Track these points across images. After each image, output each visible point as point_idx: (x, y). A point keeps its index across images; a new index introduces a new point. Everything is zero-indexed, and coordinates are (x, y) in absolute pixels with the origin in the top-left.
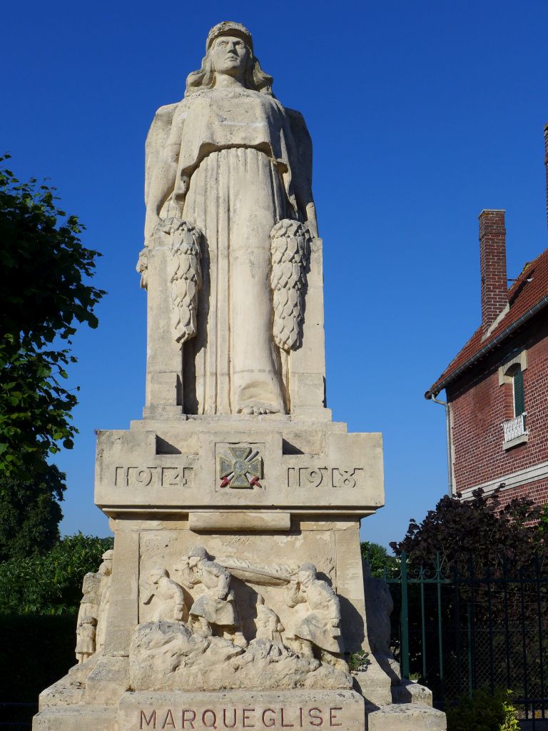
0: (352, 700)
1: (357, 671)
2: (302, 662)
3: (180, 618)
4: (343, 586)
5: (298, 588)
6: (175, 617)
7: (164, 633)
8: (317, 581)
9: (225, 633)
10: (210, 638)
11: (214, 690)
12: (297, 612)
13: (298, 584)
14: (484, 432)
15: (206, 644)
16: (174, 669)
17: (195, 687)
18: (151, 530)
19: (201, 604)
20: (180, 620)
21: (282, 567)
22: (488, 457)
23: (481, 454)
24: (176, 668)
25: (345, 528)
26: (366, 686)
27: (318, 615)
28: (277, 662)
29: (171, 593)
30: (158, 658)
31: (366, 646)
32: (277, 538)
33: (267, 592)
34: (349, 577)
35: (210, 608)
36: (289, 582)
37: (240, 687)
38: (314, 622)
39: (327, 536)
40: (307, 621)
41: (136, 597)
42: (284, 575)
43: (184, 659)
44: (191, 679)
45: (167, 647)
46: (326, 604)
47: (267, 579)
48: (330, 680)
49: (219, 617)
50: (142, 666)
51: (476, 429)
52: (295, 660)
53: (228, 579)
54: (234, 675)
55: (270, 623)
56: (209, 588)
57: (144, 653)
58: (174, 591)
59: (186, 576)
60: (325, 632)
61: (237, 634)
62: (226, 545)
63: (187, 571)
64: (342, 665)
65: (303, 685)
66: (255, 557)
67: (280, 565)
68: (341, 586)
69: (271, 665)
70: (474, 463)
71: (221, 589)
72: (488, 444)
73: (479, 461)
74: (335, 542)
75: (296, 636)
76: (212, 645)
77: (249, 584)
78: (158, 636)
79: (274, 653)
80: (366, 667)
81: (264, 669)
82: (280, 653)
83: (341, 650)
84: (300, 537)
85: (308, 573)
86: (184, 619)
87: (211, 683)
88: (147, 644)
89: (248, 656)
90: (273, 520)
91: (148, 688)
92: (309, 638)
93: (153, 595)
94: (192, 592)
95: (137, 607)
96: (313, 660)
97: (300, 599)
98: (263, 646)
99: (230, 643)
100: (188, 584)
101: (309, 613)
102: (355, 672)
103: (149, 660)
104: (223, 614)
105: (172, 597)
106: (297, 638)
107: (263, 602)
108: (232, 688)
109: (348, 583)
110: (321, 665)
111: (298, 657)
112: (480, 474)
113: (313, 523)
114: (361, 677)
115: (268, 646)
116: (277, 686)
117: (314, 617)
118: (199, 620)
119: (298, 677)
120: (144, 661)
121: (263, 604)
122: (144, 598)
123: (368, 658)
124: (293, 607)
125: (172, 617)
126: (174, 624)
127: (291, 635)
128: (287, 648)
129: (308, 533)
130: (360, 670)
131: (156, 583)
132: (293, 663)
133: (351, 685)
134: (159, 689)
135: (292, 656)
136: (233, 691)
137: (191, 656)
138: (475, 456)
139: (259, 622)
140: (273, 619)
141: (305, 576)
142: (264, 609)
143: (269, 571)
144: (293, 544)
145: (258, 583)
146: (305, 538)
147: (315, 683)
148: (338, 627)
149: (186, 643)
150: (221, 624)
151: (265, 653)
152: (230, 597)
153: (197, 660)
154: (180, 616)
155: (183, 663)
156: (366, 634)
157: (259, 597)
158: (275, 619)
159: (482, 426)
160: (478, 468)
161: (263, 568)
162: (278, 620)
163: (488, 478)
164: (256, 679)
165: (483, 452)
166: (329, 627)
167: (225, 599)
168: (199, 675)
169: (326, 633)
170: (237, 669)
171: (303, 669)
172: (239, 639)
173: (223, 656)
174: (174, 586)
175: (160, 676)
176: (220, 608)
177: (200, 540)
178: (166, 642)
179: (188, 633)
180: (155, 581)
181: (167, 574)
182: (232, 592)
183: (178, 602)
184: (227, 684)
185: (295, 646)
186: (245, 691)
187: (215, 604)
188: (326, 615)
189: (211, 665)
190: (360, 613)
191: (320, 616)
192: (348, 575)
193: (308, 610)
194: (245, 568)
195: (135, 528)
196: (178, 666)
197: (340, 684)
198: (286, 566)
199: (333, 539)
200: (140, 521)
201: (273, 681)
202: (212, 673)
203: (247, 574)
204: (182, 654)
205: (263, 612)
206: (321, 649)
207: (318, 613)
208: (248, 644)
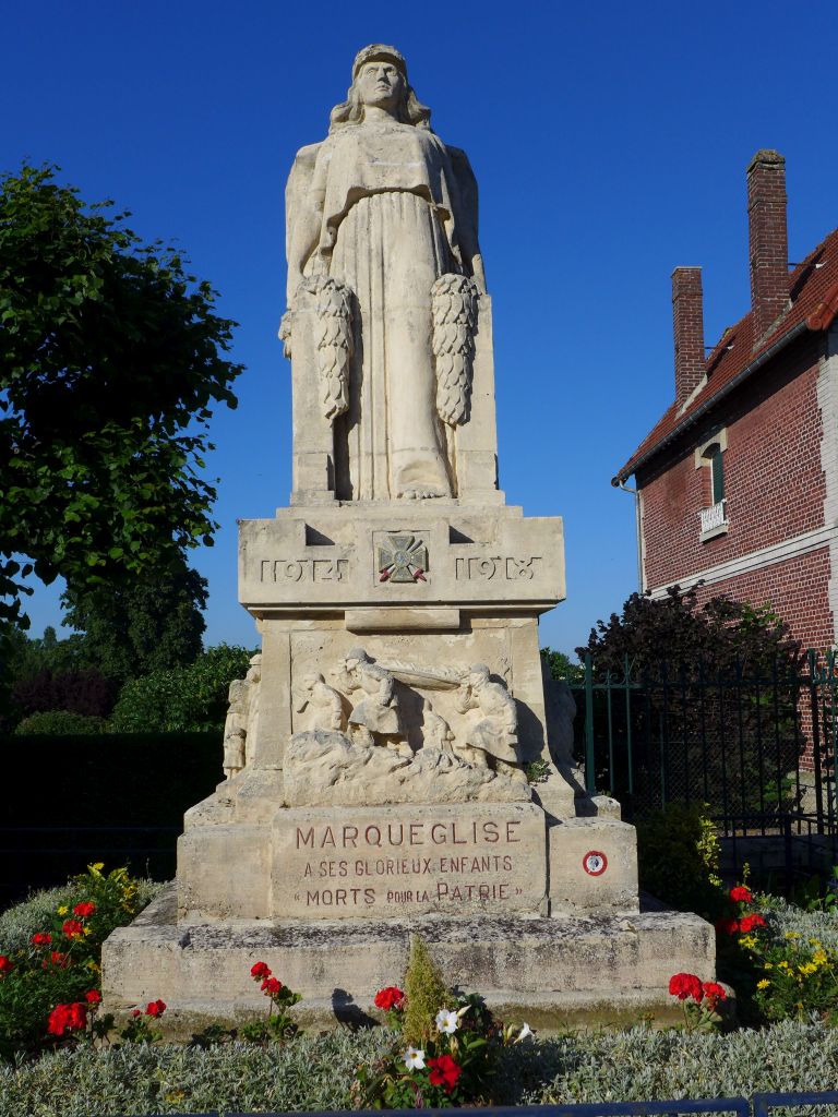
0: (532, 814)
1: (537, 781)
2: (475, 774)
3: (338, 727)
4: (521, 688)
5: (470, 692)
6: (333, 725)
7: (321, 743)
8: (490, 684)
9: (389, 742)
10: (372, 748)
11: (378, 805)
12: (469, 718)
13: (470, 687)
14: (678, 522)
15: (367, 756)
16: (333, 783)
17: (357, 802)
18: (303, 630)
19: (361, 711)
20: (337, 729)
21: (451, 670)
23: (675, 547)
25: (521, 625)
26: (546, 798)
27: (492, 722)
28: (447, 773)
30: (315, 771)
31: (546, 754)
32: (446, 638)
34: (527, 679)
35: (372, 716)
36: (459, 685)
37: (406, 801)
38: (487, 729)
39: (501, 634)
40: (480, 728)
41: (289, 705)
42: (453, 678)
43: (343, 772)
44: (352, 793)
45: (324, 759)
46: (501, 708)
47: (434, 683)
48: (506, 792)
49: (381, 725)
50: (297, 779)
51: (670, 520)
52: (467, 771)
53: (391, 684)
54: (400, 788)
55: (439, 731)
56: (369, 693)
57: (300, 766)
58: (331, 697)
59: (344, 681)
60: (500, 739)
61: (402, 743)
63: (345, 675)
64: (519, 776)
65: (477, 798)
66: (421, 658)
67: (448, 667)
68: (518, 689)
69: (441, 777)
70: (667, 558)
71: (383, 695)
74: (510, 640)
75: (468, 744)
76: (374, 756)
77: (414, 689)
78: (314, 747)
79: (444, 764)
80: (547, 778)
81: (433, 782)
82: (451, 764)
83: (518, 759)
84: (471, 636)
85: (480, 675)
86: (343, 728)
87: (375, 797)
88: (302, 755)
89: (414, 767)
90: (440, 617)
91: (304, 804)
92: (482, 746)
93: (307, 703)
95: (290, 716)
97: (472, 704)
98: (431, 756)
100: (345, 689)
101: (482, 719)
102: (534, 783)
103: (305, 774)
104: (385, 722)
105: (328, 704)
106: (469, 746)
107: (430, 708)
108: (398, 803)
109: (525, 686)
110: (496, 776)
111: (470, 767)
113: (486, 620)
114: (541, 788)
116: (447, 799)
117: (488, 724)
118: (359, 729)
119: (471, 789)
120: (299, 774)
121: (431, 710)
123: (549, 767)
124: (463, 713)
125: (329, 725)
127: (463, 744)
129: (479, 631)
130: (539, 781)
131: (310, 689)
132: (465, 774)
133: (530, 797)
134: (316, 805)
135: (464, 766)
136: (399, 805)
137: (351, 768)
138: (668, 550)
139: (426, 730)
140: (442, 726)
141: (476, 678)
142: (431, 715)
143: (437, 674)
145: (424, 687)
146: (477, 637)
147: (490, 795)
148: (514, 733)
149: (346, 754)
150: (383, 733)
151: (434, 764)
152: (393, 703)
153: (357, 772)
154: (338, 724)
155: (343, 776)
156: (546, 741)
157: (426, 703)
158: (445, 726)
159: (676, 516)
161: (430, 671)
162: (448, 728)
163: (683, 574)
164: (424, 792)
166: (504, 734)
167: (388, 705)
168: (361, 789)
169: (502, 741)
170: (402, 782)
171: (476, 780)
172: (405, 748)
173: (387, 768)
174: (331, 692)
175: (318, 790)
176: (383, 715)
178: (324, 754)
179: (348, 743)
180: (309, 686)
181: (323, 679)
182: (396, 697)
183: (335, 709)
184: (391, 798)
185: (467, 755)
186: (412, 805)
187: (376, 711)
188: (501, 721)
189: (373, 778)
190: (540, 719)
191: (494, 722)
192: (525, 677)
193: (481, 715)
194: (410, 671)
195: (286, 629)
196: (337, 779)
197: (518, 796)
198: (455, 668)
199: (508, 638)
200: (290, 621)
201: (443, 794)
202: (375, 787)
203: (412, 677)
204: (341, 767)
205: (431, 719)
206: (496, 758)
207: (492, 719)
208: (415, 754)
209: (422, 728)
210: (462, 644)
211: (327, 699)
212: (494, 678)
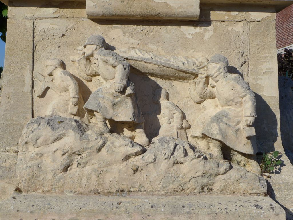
0: (271, 213)
1: (270, 173)
2: (210, 165)
3: (75, 113)
4: (256, 81)
5: (207, 83)
6: (70, 111)
7: (53, 129)
8: (229, 75)
9: (125, 129)
10: (107, 135)
11: (110, 193)
12: (204, 108)
13: (207, 78)
14: (287, 21)
15: (101, 143)
16: (66, 169)
17: (89, 190)
18: (46, 18)
19: (96, 98)
20: (74, 115)
21: (189, 60)
22: (288, 33)
23: (284, 32)
24: (67, 168)
25: (259, 19)
26: (279, 190)
27: (230, 113)
28: (182, 163)
29: (66, 85)
30: (47, 157)
31: (278, 146)
32: (185, 29)
33: (172, 87)
34: (262, 72)
35: (106, 103)
36: (196, 76)
37: (140, 191)
38: (225, 120)
39: (239, 27)
40: (217, 119)
41: (30, 90)
42: (191, 68)
43: (76, 158)
44: (84, 180)
45: (57, 145)
46: (240, 100)
47: (172, 72)
48: (242, 184)
49: (116, 112)
50: (29, 165)
51: (282, 20)
52: (203, 162)
53: (127, 70)
54: (133, 177)
55: (175, 120)
56: (106, 80)
57: (33, 150)
58: (68, 83)
59: (83, 67)
60: (237, 131)
61: (138, 131)
62: (129, 36)
63: (83, 62)
64: (253, 166)
65: (211, 190)
66: (160, 49)
67: (186, 58)
68: (254, 82)
69: (175, 167)
70: (280, 37)
71: (119, 81)
72: (288, 27)
73: (283, 35)
74: (248, 33)
75: (203, 134)
76: (108, 143)
77: (152, 78)
78: (46, 132)
79: (179, 154)
80: (280, 169)
81: (167, 171)
82: (186, 154)
83: (254, 151)
84: (209, 28)
85: (219, 65)
87: (107, 186)
88: (34, 141)
89: (148, 156)
90: (181, 7)
91: (36, 190)
92: (218, 137)
93: (48, 88)
94: (90, 85)
95: (30, 100)
96: (222, 161)
97: (208, 95)
98: (166, 145)
99: (128, 141)
100: (85, 76)
101: (219, 110)
102: (268, 174)
103: (37, 159)
104: (120, 110)
105: (66, 90)
106: (204, 136)
107: (167, 97)
108: (131, 192)
109: (261, 79)
110: (231, 167)
111: (205, 158)
112: (283, 42)
113: (225, 13)
115: (172, 145)
116: (181, 190)
117: (225, 115)
118: (94, 115)
119: (205, 181)
120: (32, 159)
121: (168, 99)
122: (38, 90)
123: (282, 159)
124: (200, 103)
125: (66, 111)
126: (66, 119)
127: (198, 134)
128: (193, 148)
129: (218, 23)
130: (272, 173)
131: (51, 75)
132: (200, 166)
133: (265, 190)
134: (48, 191)
135: (199, 157)
136: (131, 194)
137: (84, 155)
138: (281, 33)
139: (163, 118)
140: (177, 115)
141: (214, 68)
142: (168, 104)
143: (175, 64)
144: (201, 35)
145: (162, 77)
146: (215, 30)
147: (225, 187)
148: (252, 126)
149: (79, 141)
150: (118, 120)
151: (168, 154)
152: (129, 91)
153: (90, 160)
154: (75, 110)
155: (75, 163)
156: (279, 132)
157: (163, 92)
158: (181, 115)
159: (286, 18)
160: (282, 39)
161: (169, 60)
162: (184, 117)
163: (287, 44)
164: (158, 182)
165: (286, 31)
166: (242, 125)
167: (123, 92)
168: (93, 177)
169: (239, 132)
170: (136, 171)
171: (212, 172)
172: (140, 137)
173: (120, 156)
175: (49, 176)
176: (118, 103)
177: (100, 30)
178: (56, 140)
179: (81, 129)
180: (49, 72)
181: (63, 65)
182: (132, 85)
183: (72, 95)
184: (124, 187)
185: (202, 145)
186: (145, 195)
187: (111, 98)
188: (239, 112)
189: (106, 166)
190: (274, 111)
191: (232, 114)
192: (262, 70)
193: (217, 106)
194: (147, 59)
195: (29, 15)
196: (70, 166)
197: (253, 189)
198: (193, 59)
199: (246, 31)
200: (34, 8)
201: (177, 184)
202: (108, 175)
203: (150, 66)
204: (74, 153)
205: (167, 108)
206: (232, 149)
207: (230, 110)
208: (150, 142)
209: (159, 116)
210: (201, 36)
211: (65, 84)
212: (231, 70)
